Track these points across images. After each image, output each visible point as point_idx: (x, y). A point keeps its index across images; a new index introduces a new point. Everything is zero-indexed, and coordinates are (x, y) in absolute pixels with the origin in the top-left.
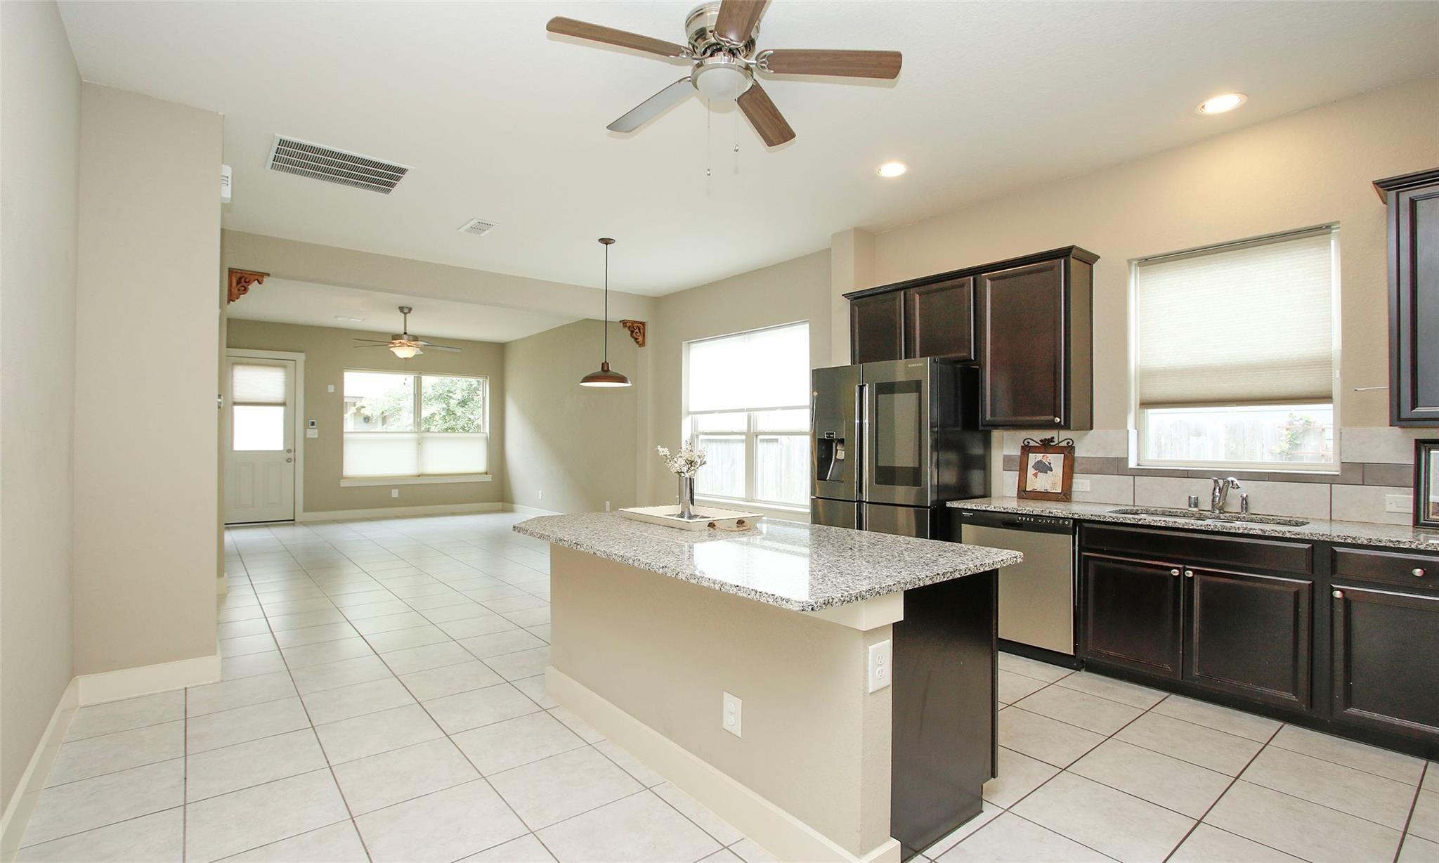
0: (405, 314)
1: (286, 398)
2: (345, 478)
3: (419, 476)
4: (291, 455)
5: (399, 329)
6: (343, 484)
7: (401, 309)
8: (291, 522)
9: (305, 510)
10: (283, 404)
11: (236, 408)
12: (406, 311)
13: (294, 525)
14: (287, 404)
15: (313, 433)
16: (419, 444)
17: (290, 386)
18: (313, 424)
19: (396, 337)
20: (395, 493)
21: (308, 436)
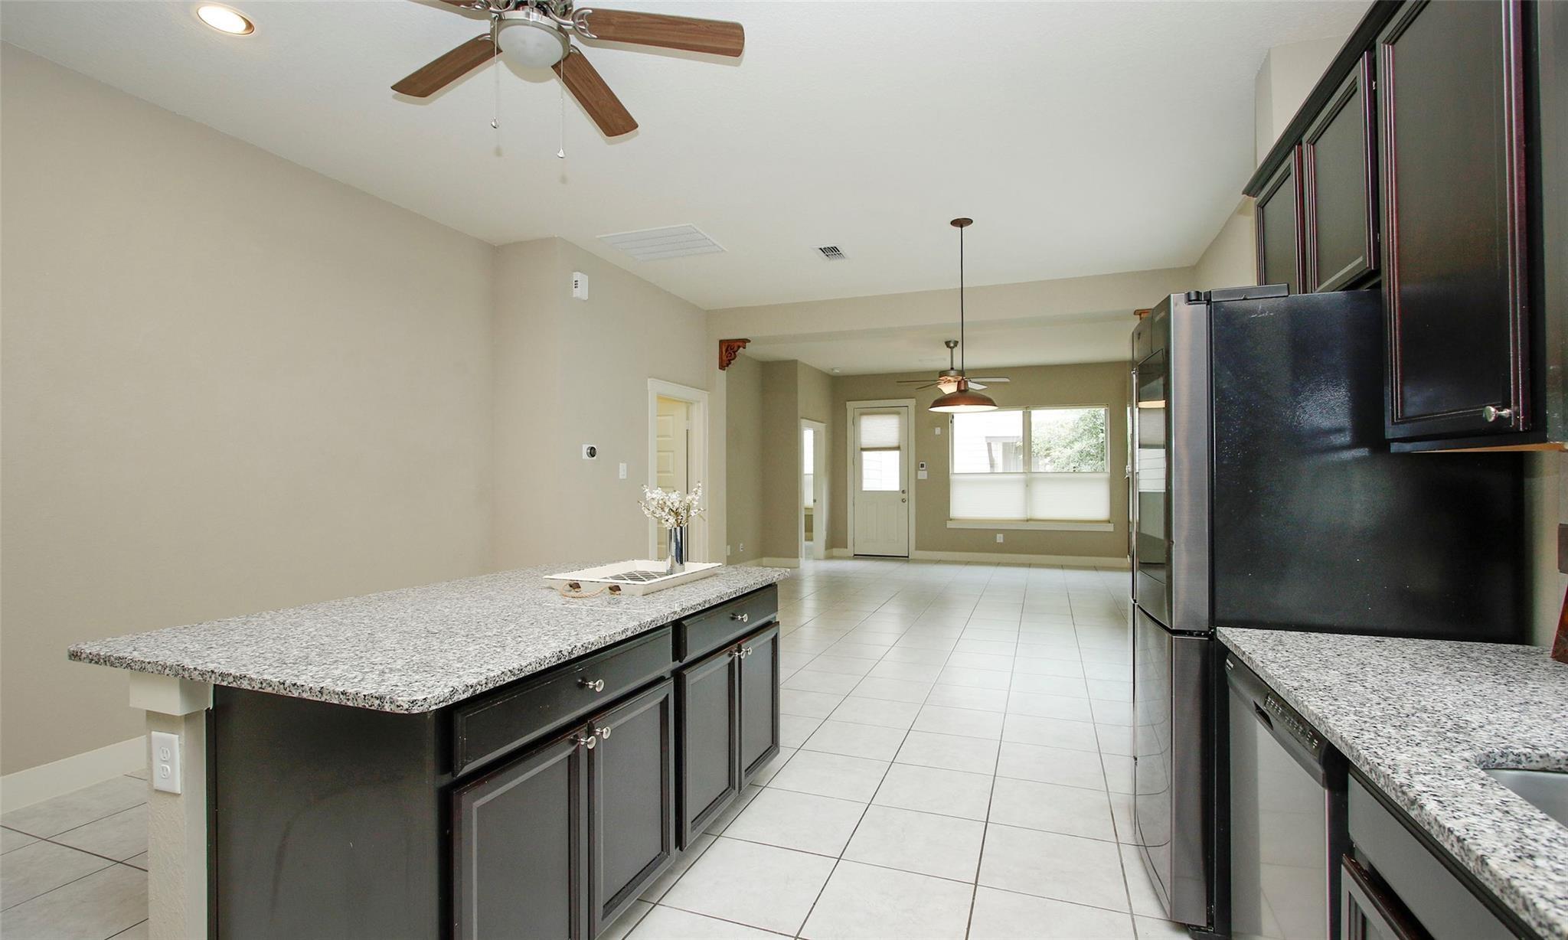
0: (952, 348)
1: (899, 442)
2: (951, 520)
3: (1027, 521)
4: (905, 496)
5: (947, 365)
6: (950, 525)
7: (947, 344)
8: (904, 558)
9: (917, 548)
10: (898, 448)
11: (865, 454)
12: (952, 345)
13: (908, 561)
14: (901, 448)
15: (923, 475)
16: (1027, 486)
17: (904, 429)
18: (922, 466)
19: (943, 373)
20: (1000, 538)
21: (919, 478)
